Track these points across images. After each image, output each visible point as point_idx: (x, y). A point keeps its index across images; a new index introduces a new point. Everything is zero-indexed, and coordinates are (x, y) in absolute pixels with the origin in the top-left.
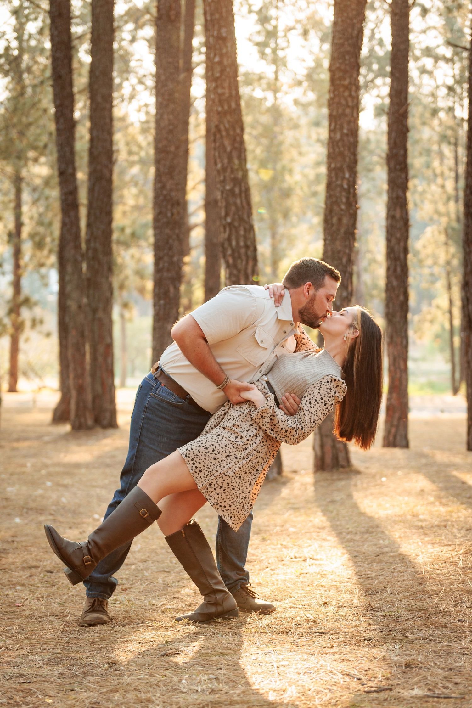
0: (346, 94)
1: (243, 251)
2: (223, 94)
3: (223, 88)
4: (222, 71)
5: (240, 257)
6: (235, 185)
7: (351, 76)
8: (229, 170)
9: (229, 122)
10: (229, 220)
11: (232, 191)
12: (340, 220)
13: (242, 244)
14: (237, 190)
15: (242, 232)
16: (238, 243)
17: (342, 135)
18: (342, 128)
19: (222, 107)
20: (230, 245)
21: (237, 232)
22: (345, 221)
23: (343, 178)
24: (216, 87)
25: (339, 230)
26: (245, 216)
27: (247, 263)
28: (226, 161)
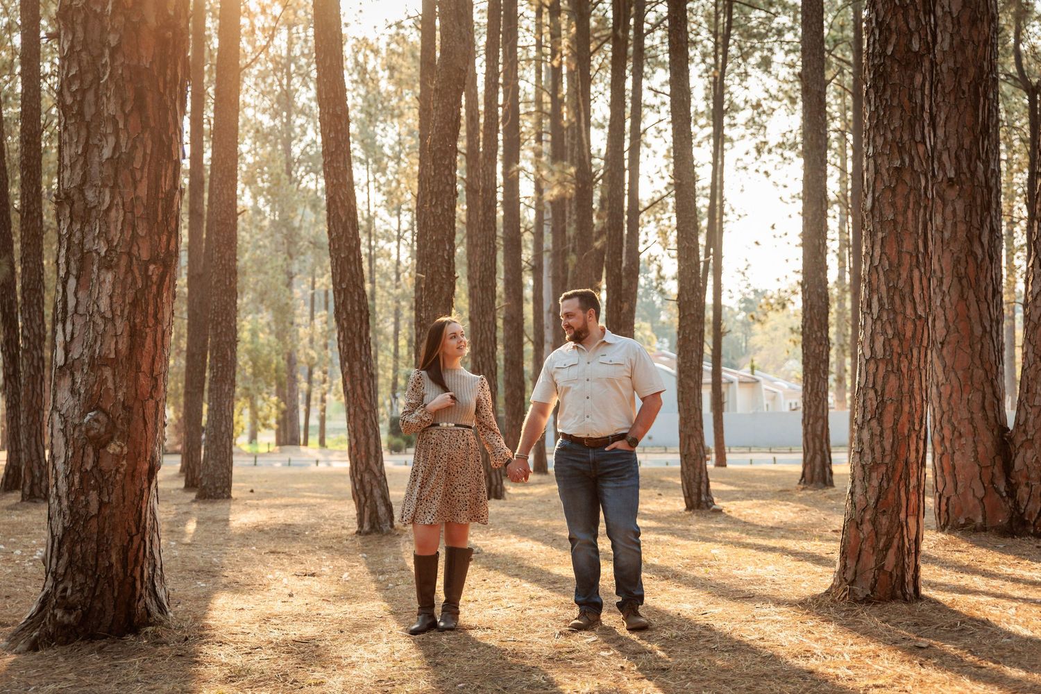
0: (446, 173)
1: (357, 315)
2: (338, 167)
3: (338, 162)
4: (337, 147)
5: (354, 321)
6: (349, 253)
7: (451, 157)
8: (344, 239)
9: (343, 193)
10: (344, 286)
11: (347, 258)
12: (441, 288)
13: (356, 308)
14: (352, 258)
15: (356, 298)
16: (352, 307)
17: (443, 209)
18: (442, 204)
19: (338, 179)
20: (346, 309)
21: (352, 298)
22: (446, 289)
23: (444, 249)
24: (332, 161)
25: (440, 297)
26: (359, 283)
27: (361, 326)
28: (341, 230)
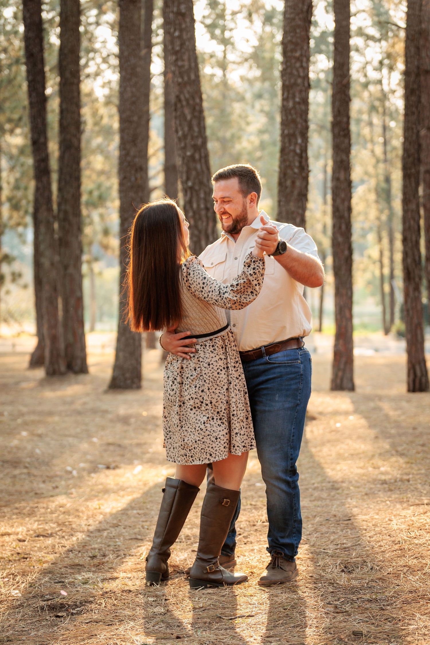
0: (298, 65)
1: (203, 213)
2: (183, 66)
3: (183, 60)
4: (182, 45)
5: (200, 218)
6: (195, 151)
7: (302, 48)
8: (189, 137)
9: (189, 92)
10: (190, 184)
11: (192, 157)
12: (293, 183)
13: (202, 206)
14: (197, 156)
15: (202, 195)
16: (198, 205)
17: (295, 103)
18: (294, 97)
19: (182, 78)
20: (191, 207)
21: (198, 195)
22: (298, 183)
23: (296, 143)
24: (177, 60)
25: (292, 192)
26: (205, 180)
27: (207, 224)
28: (186, 129)
